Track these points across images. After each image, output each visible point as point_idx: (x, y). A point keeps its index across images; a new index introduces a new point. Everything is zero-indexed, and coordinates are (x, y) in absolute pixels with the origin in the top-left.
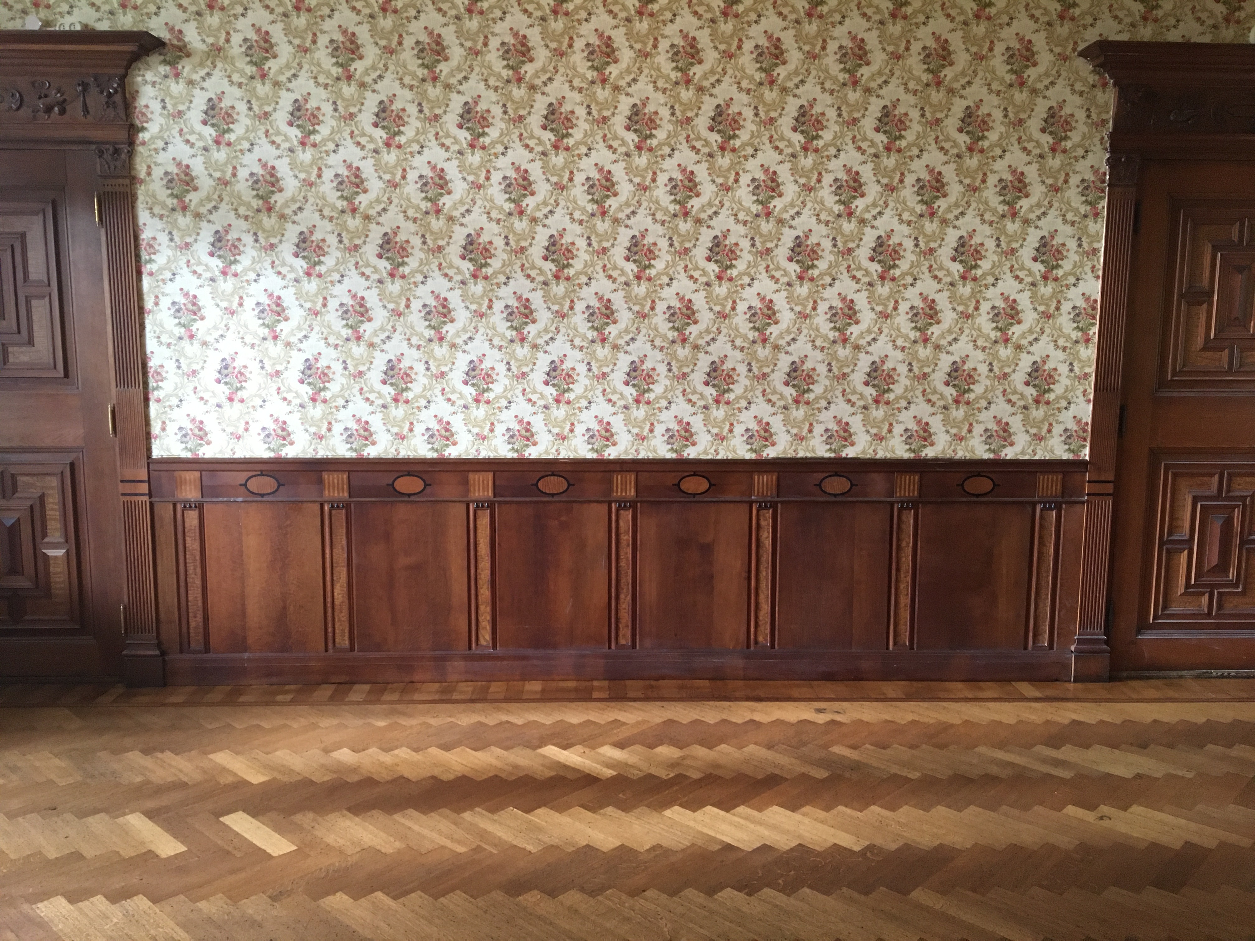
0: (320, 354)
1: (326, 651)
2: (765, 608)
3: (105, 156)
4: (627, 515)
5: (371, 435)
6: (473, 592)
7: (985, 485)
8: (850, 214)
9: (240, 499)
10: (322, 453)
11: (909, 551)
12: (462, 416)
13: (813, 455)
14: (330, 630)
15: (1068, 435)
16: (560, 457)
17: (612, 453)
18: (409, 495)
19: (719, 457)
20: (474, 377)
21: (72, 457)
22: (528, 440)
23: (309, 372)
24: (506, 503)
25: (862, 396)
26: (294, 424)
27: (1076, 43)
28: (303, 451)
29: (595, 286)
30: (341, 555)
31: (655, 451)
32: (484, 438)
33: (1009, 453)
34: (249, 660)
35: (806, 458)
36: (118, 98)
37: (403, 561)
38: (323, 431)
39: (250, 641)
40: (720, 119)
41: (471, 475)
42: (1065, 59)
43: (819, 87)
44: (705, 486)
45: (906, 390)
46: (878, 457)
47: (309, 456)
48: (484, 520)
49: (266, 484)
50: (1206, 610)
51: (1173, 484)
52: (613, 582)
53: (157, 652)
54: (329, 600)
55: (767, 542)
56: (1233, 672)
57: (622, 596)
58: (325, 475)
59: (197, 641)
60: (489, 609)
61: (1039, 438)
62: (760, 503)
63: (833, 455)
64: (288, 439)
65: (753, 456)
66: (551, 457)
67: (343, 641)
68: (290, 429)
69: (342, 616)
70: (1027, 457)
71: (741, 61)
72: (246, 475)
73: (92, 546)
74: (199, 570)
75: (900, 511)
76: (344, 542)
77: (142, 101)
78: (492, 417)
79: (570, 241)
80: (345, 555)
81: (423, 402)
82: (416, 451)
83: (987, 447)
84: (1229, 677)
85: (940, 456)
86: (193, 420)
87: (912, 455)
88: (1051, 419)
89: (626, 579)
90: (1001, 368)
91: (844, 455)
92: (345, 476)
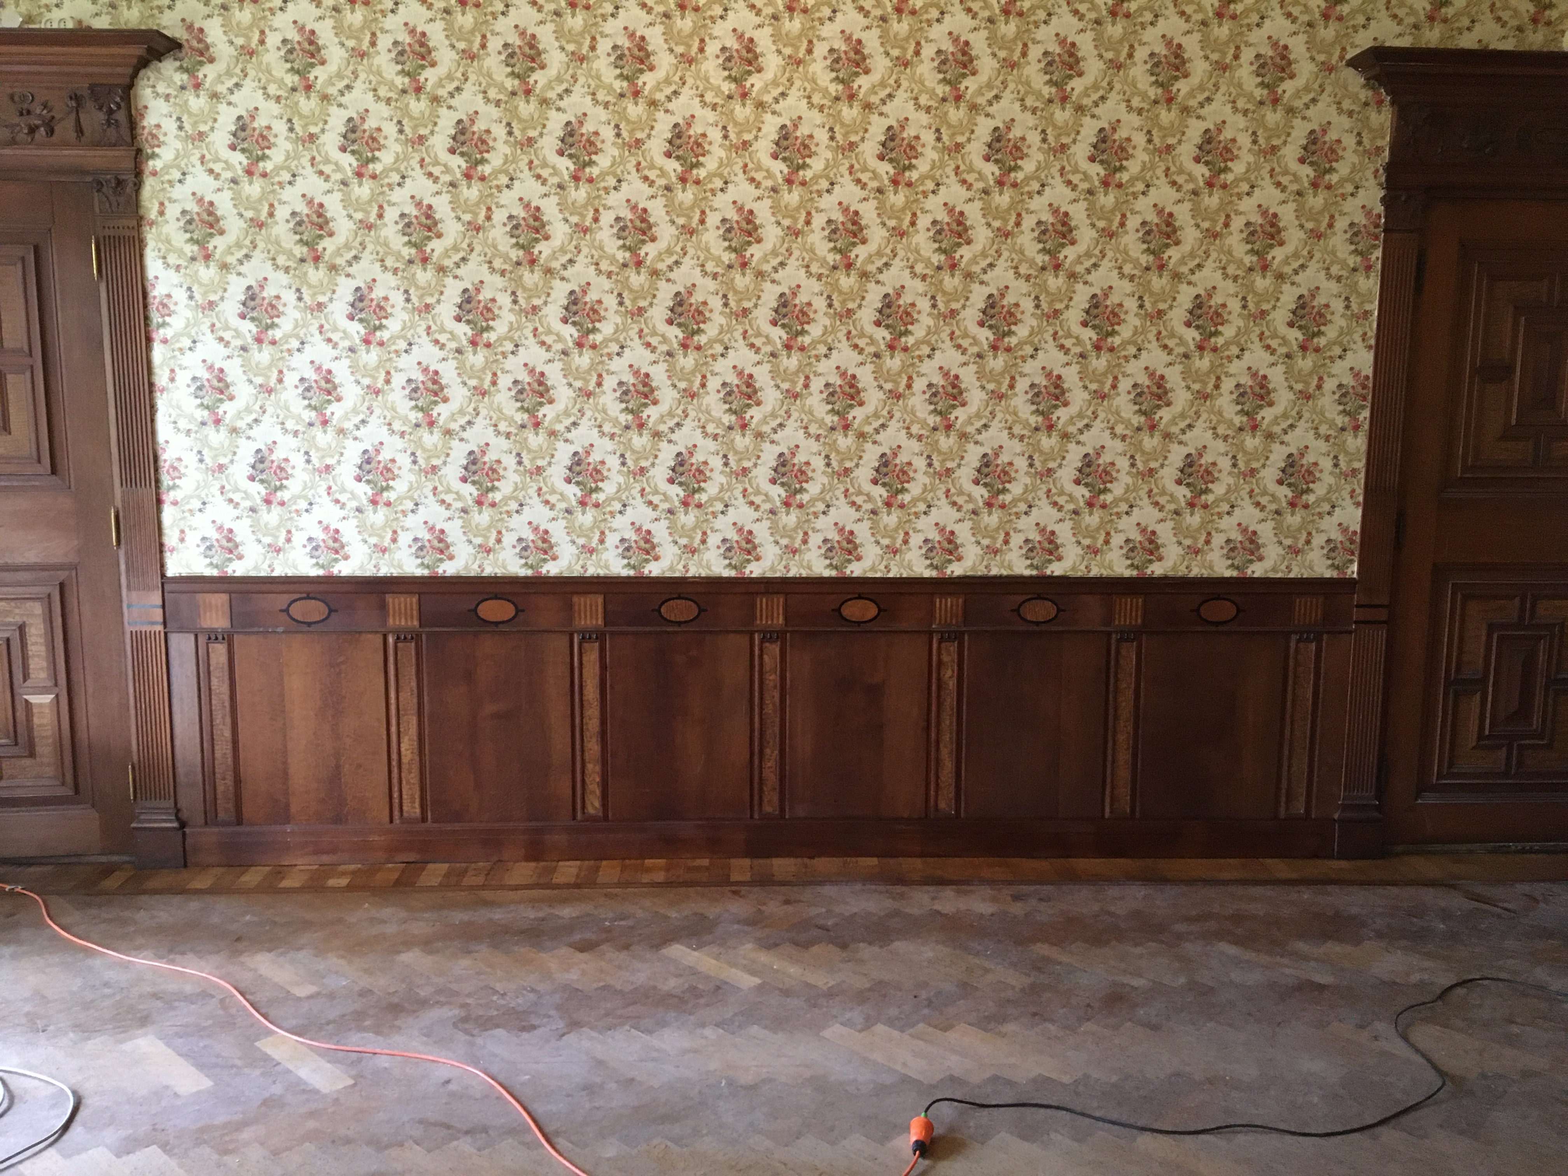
0: (381, 443)
1: (391, 821)
2: (948, 765)
3: (105, 189)
4: (774, 649)
5: (448, 547)
6: (578, 747)
7: (1227, 610)
8: (1057, 267)
9: (280, 629)
10: (385, 571)
11: (1130, 694)
12: (563, 523)
13: (1011, 573)
14: (396, 795)
15: (1332, 548)
16: (689, 574)
17: (755, 570)
18: (497, 624)
19: (891, 575)
20: (579, 473)
21: (62, 575)
22: (648, 553)
23: (368, 467)
24: (621, 633)
25: (1071, 498)
26: (349, 532)
27: (1344, 49)
28: (361, 567)
29: (733, 358)
30: (409, 698)
31: (810, 568)
32: (592, 551)
33: (1257, 570)
34: (292, 833)
35: (1001, 577)
36: (121, 116)
37: (490, 708)
38: (387, 542)
39: (293, 809)
40: (892, 144)
41: (575, 599)
42: (1331, 69)
43: (1018, 104)
44: (872, 611)
45: (1127, 490)
46: (1092, 574)
47: (368, 574)
48: (592, 657)
49: (315, 610)
50: (1503, 768)
51: (1463, 609)
52: (756, 734)
53: (175, 825)
54: (394, 756)
55: (952, 684)
56: (1536, 846)
57: (768, 751)
58: (389, 598)
59: (225, 809)
60: (598, 768)
61: (1295, 551)
62: (942, 633)
63: (1034, 573)
64: (342, 553)
65: (934, 574)
66: (677, 575)
67: (413, 809)
68: (344, 540)
69: (411, 779)
70: (1279, 575)
71: (919, 71)
72: (286, 598)
73: (90, 690)
74: (228, 720)
75: (1119, 641)
76: (414, 684)
77: (149, 121)
78: (603, 525)
79: (701, 300)
80: (415, 700)
81: (514, 506)
82: (505, 568)
83: (1230, 562)
84: (1531, 851)
85: (1171, 574)
86: (220, 528)
87: (1135, 573)
88: (1310, 528)
89: (774, 731)
90: (1247, 463)
91: (1048, 573)
92: (415, 599)
